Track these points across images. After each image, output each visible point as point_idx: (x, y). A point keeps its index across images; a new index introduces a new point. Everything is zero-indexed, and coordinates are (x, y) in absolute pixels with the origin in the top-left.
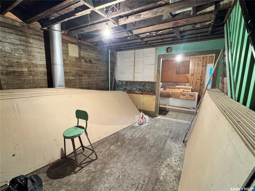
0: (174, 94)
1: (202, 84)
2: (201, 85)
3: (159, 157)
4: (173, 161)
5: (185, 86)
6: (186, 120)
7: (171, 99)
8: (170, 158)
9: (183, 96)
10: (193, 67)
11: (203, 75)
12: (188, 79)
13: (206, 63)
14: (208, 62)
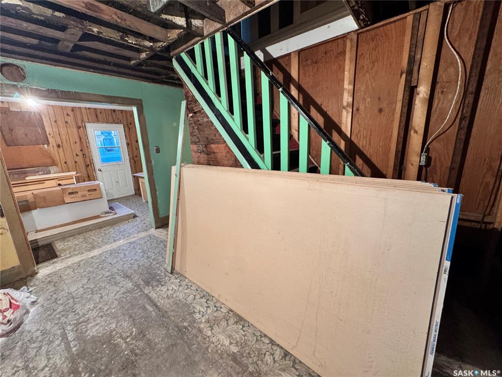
1: (89, 163)
2: (88, 166)
5: (49, 173)
7: (35, 213)
8: (194, 312)
9: (72, 196)
10: (56, 130)
11: (85, 146)
12: (51, 157)
13: (83, 121)
14: (85, 119)
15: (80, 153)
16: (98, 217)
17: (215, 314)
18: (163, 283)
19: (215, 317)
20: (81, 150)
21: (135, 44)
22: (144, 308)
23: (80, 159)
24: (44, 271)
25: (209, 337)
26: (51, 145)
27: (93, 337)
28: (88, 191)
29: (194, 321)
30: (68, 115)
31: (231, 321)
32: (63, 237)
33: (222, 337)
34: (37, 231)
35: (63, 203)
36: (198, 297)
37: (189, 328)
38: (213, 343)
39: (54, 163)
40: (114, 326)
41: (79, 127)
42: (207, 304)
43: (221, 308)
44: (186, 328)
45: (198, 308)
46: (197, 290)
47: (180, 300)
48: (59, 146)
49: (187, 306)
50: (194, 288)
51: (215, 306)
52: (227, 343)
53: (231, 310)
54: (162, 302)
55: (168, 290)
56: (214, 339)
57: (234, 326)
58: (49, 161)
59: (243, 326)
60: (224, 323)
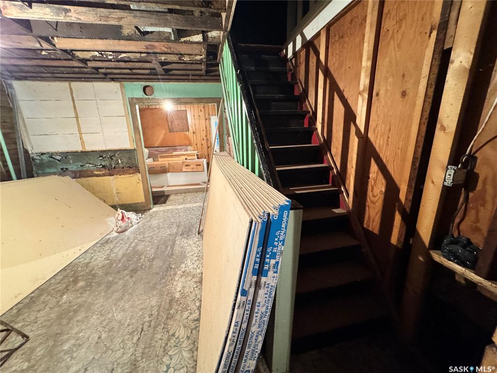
0: (173, 166)
1: (209, 145)
2: (208, 147)
3: (169, 268)
4: (189, 265)
5: (187, 150)
6: (197, 203)
7: (168, 174)
8: (184, 263)
9: (187, 167)
10: (193, 121)
11: (209, 133)
12: (189, 140)
13: (209, 114)
14: (211, 114)
15: (205, 138)
16: (199, 184)
17: (192, 270)
18: (188, 238)
19: (190, 272)
20: (206, 136)
21: (189, 61)
22: (167, 247)
23: (204, 142)
24: (156, 209)
25: (175, 280)
26: (190, 132)
27: (138, 250)
28: (196, 165)
29: (178, 267)
30: (201, 111)
31: (195, 280)
32: (177, 193)
33: (180, 285)
34: (168, 186)
35: (181, 171)
36: (196, 255)
37: (172, 270)
38: (173, 285)
39: (190, 145)
40: (148, 249)
41: (206, 119)
42: (195, 262)
43: (199, 268)
44: (171, 268)
45: (189, 261)
46: (200, 251)
47: (185, 252)
48: (194, 133)
49: (185, 256)
50: (199, 249)
51: (197, 266)
52: (178, 289)
53: (202, 274)
54: (177, 248)
55: (187, 243)
56: (175, 283)
57: (193, 283)
58: (188, 142)
59: (197, 287)
60: (189, 278)
